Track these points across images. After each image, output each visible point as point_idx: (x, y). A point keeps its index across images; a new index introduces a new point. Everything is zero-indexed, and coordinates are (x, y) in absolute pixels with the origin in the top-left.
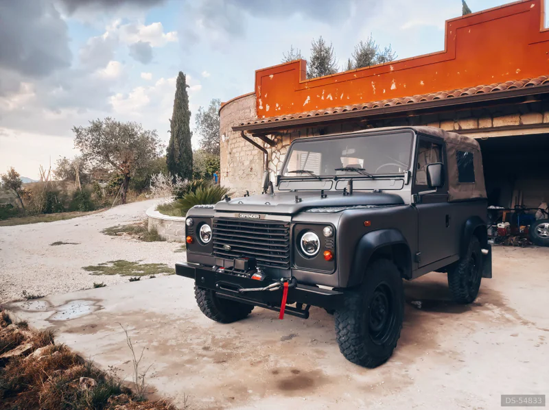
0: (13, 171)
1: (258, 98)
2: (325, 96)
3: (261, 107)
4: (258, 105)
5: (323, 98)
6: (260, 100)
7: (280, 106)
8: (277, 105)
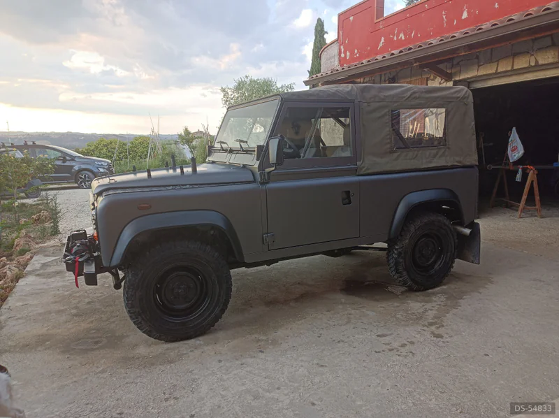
0: (186, 129)
1: (340, 45)
2: (398, 36)
3: (343, 55)
4: (340, 53)
5: (395, 39)
6: (342, 47)
7: (358, 52)
8: (356, 51)
